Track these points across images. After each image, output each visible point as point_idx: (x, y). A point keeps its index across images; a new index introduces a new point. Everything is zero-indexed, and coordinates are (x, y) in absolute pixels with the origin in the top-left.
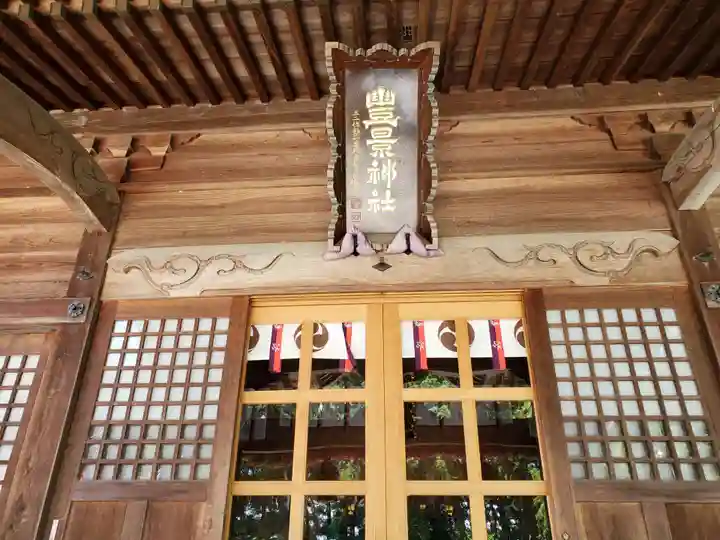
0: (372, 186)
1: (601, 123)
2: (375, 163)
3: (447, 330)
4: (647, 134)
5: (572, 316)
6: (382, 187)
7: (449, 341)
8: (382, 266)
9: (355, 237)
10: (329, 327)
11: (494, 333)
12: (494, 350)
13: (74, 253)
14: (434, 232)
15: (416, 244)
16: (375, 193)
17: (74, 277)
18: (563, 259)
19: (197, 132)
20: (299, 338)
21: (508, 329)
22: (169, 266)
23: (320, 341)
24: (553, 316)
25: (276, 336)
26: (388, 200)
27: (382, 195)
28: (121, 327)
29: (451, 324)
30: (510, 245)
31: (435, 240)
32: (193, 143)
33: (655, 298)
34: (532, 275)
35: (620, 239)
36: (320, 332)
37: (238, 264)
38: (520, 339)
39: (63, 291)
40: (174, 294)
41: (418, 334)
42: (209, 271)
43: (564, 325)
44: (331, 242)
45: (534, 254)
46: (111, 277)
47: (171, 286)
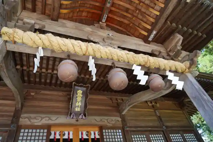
0: (76, 106)
1: (111, 99)
2: (78, 102)
3: (87, 133)
4: (117, 101)
5: (107, 131)
6: (78, 106)
7: (87, 135)
8: (77, 121)
9: (73, 115)
10: (65, 132)
11: (95, 134)
12: (95, 137)
13: (12, 114)
14: (87, 115)
15: (84, 117)
16: (77, 107)
17: (12, 119)
18: (106, 121)
19: (41, 91)
20: (60, 134)
21: (97, 133)
22: (35, 118)
23: (64, 135)
24: (104, 131)
25: (55, 134)
26: (79, 109)
27: (78, 108)
28: (22, 131)
29: (88, 132)
30: (98, 118)
31: (87, 117)
32: (40, 93)
33: (118, 128)
34: (101, 123)
35: (114, 118)
36: (64, 133)
37: (50, 119)
38: (99, 135)
39: (10, 122)
40: (36, 124)
41: (82, 134)
42: (44, 120)
43: (106, 132)
44: (69, 116)
45: (101, 120)
46: (21, 119)
47: (35, 122)
